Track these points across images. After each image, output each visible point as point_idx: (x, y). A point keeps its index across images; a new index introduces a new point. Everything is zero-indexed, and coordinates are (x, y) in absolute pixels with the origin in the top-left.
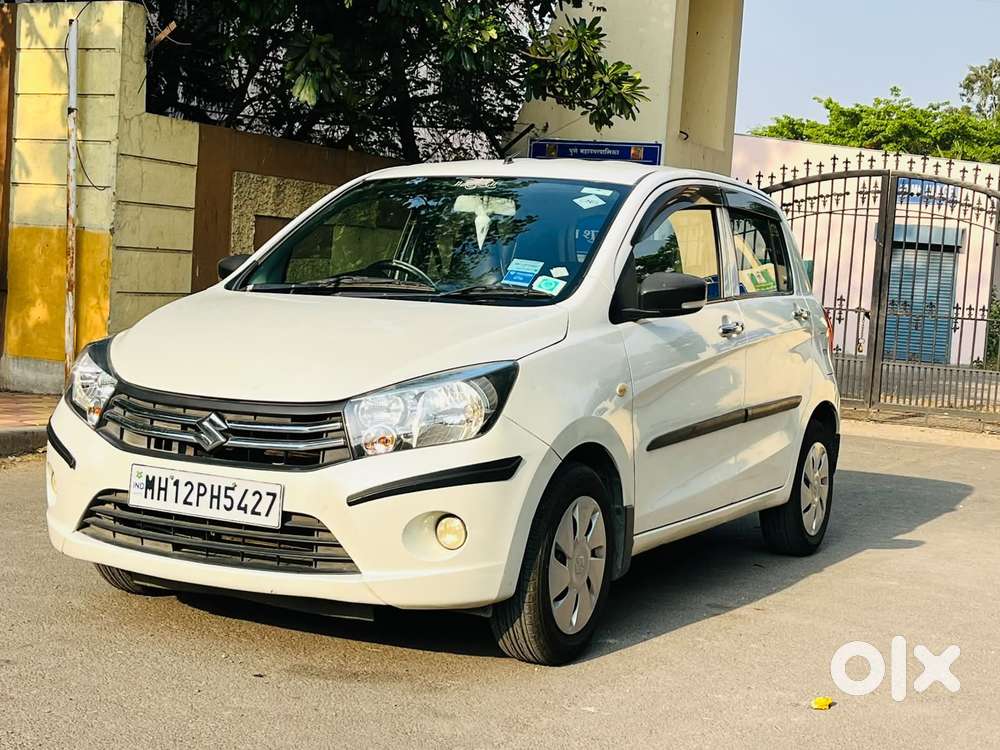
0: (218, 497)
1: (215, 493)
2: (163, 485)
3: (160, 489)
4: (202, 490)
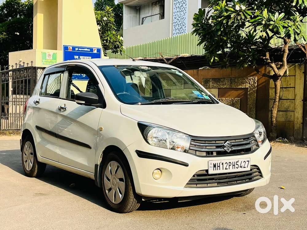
0: (234, 165)
1: (234, 164)
2: (219, 165)
3: (218, 166)
4: (230, 164)
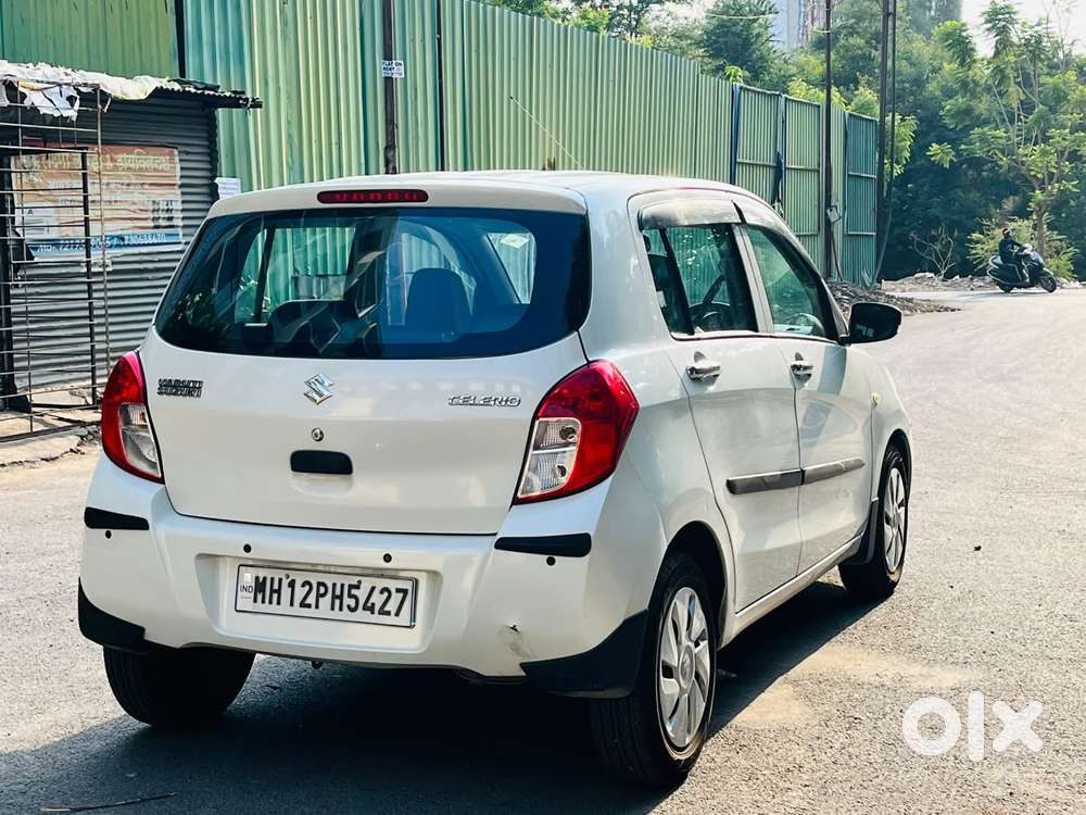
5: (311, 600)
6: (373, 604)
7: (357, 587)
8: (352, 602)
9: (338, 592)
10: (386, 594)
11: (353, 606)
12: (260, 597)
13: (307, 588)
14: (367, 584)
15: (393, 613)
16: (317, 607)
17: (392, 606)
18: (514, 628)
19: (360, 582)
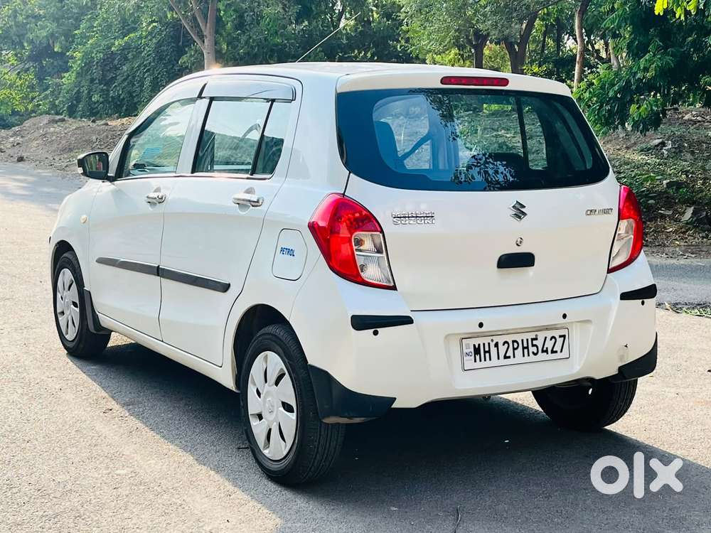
5: (510, 353)
6: (547, 348)
7: (536, 339)
8: (534, 349)
9: (525, 345)
10: (553, 340)
11: (535, 352)
12: (478, 357)
13: (506, 345)
14: (541, 336)
15: (559, 351)
16: (514, 357)
17: (557, 348)
18: (626, 346)
19: (536, 335)
